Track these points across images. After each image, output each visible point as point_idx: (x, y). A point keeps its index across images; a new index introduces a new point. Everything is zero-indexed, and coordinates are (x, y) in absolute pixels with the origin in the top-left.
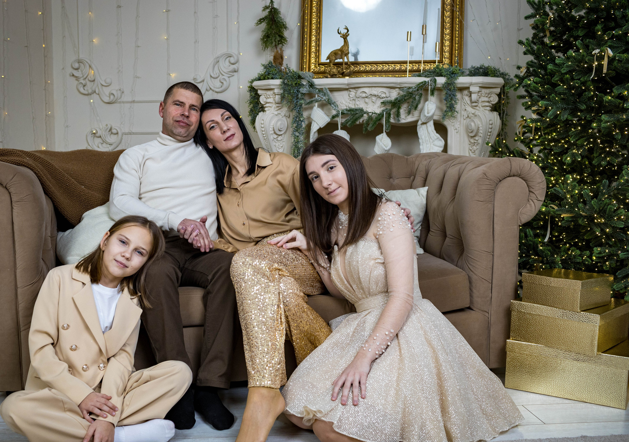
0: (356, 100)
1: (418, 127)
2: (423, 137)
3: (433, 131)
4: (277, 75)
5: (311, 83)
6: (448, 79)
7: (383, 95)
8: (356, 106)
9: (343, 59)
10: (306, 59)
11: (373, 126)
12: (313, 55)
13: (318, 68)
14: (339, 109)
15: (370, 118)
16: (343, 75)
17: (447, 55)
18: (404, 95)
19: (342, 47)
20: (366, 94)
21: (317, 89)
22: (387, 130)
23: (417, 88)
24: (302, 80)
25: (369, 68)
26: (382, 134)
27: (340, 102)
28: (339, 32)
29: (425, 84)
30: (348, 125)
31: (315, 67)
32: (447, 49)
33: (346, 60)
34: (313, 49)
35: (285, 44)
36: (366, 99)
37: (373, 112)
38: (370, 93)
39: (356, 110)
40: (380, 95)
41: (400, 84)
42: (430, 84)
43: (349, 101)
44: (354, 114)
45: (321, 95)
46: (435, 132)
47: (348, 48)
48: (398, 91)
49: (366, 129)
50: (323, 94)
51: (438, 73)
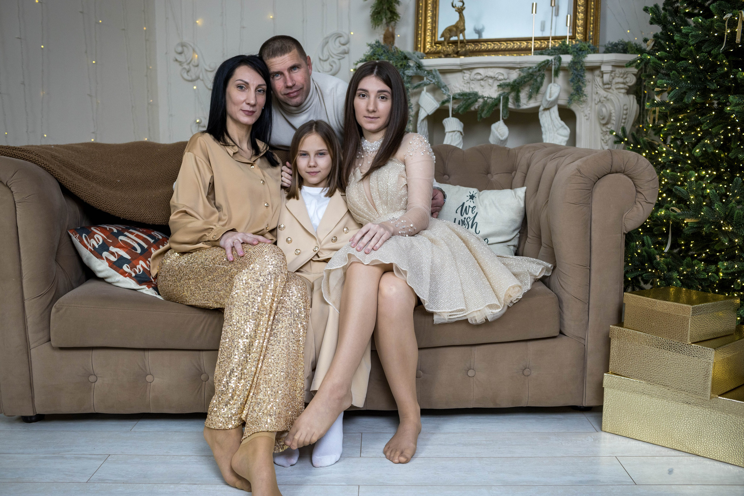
0: (471, 83)
1: (540, 114)
2: (546, 125)
3: (556, 118)
4: (383, 55)
5: (419, 64)
6: (575, 56)
7: (501, 77)
8: (471, 90)
9: (459, 37)
10: (421, 37)
11: (488, 112)
12: (429, 33)
13: (435, 47)
14: (449, 93)
15: (485, 103)
16: (458, 54)
17: (580, 29)
18: (524, 76)
19: (457, 23)
20: (481, 76)
21: (426, 70)
22: (505, 117)
23: (538, 68)
24: (409, 61)
25: (491, 46)
26: (499, 122)
27: (454, 86)
28: (454, 5)
29: (548, 63)
30: (460, 112)
31: (432, 46)
32: (580, 22)
33: (461, 37)
34: (429, 27)
35: (398, 21)
36: (482, 82)
37: (489, 97)
38: (486, 75)
39: (470, 94)
40: (496, 76)
41: (520, 63)
42: (553, 63)
43: (463, 84)
44: (466, 99)
45: (430, 77)
46: (559, 119)
47: (464, 23)
48: (518, 72)
49: (481, 117)
50: (432, 76)
51: (563, 50)
